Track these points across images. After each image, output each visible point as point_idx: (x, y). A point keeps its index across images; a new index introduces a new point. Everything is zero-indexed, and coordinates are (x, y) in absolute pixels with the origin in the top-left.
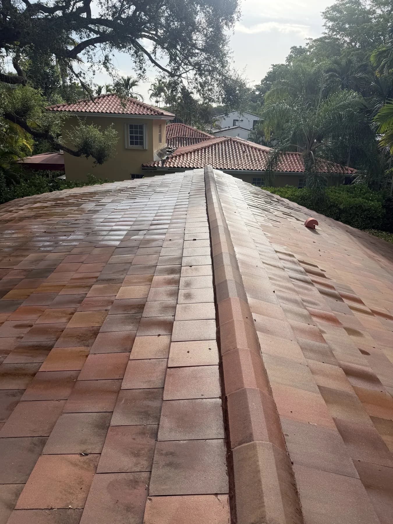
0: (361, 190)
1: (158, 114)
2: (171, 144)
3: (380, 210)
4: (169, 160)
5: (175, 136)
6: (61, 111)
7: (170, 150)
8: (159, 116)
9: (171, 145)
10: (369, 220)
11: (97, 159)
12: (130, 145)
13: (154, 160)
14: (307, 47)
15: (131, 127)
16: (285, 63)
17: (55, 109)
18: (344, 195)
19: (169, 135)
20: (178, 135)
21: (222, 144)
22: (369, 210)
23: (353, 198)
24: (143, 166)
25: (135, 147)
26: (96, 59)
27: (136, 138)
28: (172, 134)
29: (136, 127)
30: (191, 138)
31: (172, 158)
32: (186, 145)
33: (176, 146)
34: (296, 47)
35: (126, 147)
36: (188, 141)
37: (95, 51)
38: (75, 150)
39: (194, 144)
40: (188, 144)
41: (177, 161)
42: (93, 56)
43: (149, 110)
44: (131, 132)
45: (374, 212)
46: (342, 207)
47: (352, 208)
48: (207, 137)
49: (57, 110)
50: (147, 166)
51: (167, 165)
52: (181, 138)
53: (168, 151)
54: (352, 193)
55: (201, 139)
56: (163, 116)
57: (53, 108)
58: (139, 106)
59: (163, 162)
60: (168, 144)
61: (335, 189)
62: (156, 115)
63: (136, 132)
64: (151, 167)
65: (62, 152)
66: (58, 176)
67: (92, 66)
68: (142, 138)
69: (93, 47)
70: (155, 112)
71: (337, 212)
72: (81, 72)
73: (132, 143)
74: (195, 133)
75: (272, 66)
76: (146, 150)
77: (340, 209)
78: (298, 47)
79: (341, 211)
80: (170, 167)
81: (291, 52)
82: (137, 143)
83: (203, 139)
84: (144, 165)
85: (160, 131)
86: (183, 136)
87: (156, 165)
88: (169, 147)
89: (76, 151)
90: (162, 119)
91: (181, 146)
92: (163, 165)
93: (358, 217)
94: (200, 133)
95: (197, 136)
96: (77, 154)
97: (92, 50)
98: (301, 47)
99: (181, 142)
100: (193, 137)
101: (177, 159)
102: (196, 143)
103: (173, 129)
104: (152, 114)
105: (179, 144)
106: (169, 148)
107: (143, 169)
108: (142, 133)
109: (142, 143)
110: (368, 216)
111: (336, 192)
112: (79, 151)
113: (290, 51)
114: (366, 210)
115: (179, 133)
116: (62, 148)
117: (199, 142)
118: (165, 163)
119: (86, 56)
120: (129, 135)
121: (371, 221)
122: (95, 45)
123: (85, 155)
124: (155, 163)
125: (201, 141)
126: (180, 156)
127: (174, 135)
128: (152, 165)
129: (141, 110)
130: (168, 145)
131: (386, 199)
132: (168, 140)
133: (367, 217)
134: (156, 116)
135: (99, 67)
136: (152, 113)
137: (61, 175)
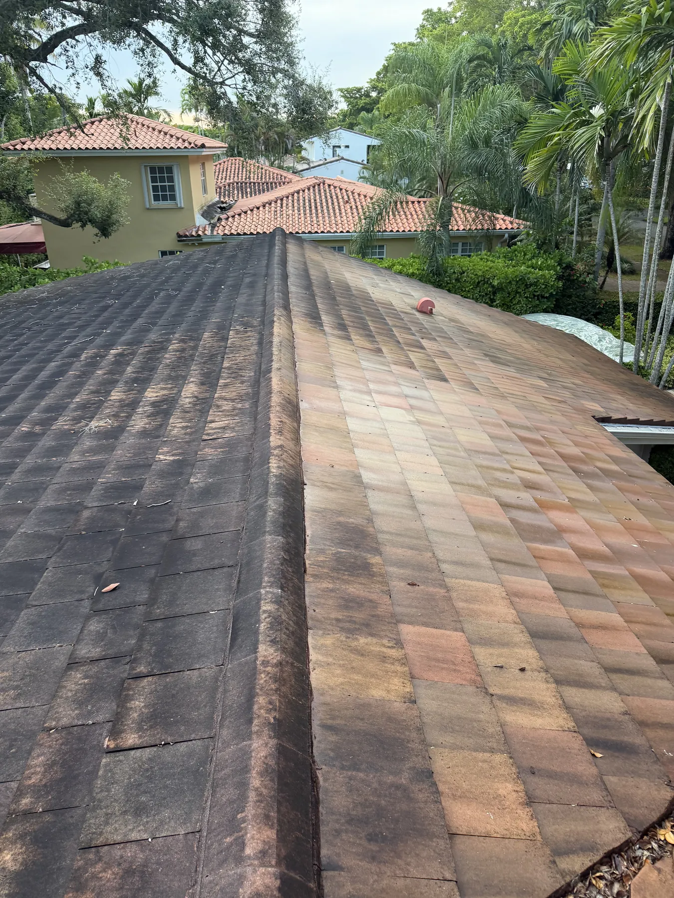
0: (525, 255)
1: (196, 145)
2: (225, 194)
3: (552, 283)
4: (223, 223)
5: (232, 181)
6: (30, 149)
7: (225, 205)
8: (199, 150)
9: (224, 197)
10: (538, 299)
11: (100, 230)
12: (153, 202)
13: (197, 225)
14: (450, 9)
15: (153, 170)
16: (413, 39)
17: (18, 147)
18: (500, 263)
19: (222, 179)
20: (236, 178)
21: (309, 189)
22: (535, 284)
23: (514, 266)
24: (179, 236)
25: (162, 204)
26: (79, 63)
27: (163, 188)
28: (226, 177)
29: (161, 170)
30: (259, 183)
31: (227, 219)
32: (251, 196)
33: (233, 197)
34: (431, 11)
35: (148, 206)
36: (255, 187)
37: (77, 49)
38: (62, 216)
39: (264, 192)
40: (254, 193)
41: (235, 223)
42: (75, 57)
43: (180, 140)
44: (154, 180)
45: (543, 287)
46: (496, 283)
47: (510, 282)
48: (287, 179)
49: (22, 149)
50: (186, 236)
51: (220, 232)
52: (241, 183)
53: (220, 208)
54: (512, 260)
55: (275, 183)
56: (204, 150)
57: (14, 146)
58: (162, 133)
59: (213, 226)
60: (220, 195)
61: (486, 255)
62: (192, 147)
63: (162, 180)
64: (193, 236)
65: (37, 220)
66: (35, 263)
67: (73, 74)
68: (172, 188)
69: (74, 42)
70: (190, 143)
71: (490, 292)
72: (55, 86)
73: (156, 198)
74: (266, 174)
75: (393, 47)
76: (181, 208)
77: (493, 287)
78: (435, 10)
79: (496, 290)
80: (225, 234)
81: (424, 20)
82: (165, 198)
83: (280, 183)
84: (181, 233)
85: (204, 174)
86: (246, 179)
87: (200, 233)
88: (222, 199)
89: (63, 218)
90: (204, 154)
91: (243, 198)
92: (212, 231)
93: (520, 296)
94: (273, 173)
95: (270, 179)
96: (65, 224)
97: (72, 47)
98: (440, 9)
99: (242, 190)
100: (264, 180)
101: (236, 219)
102: (268, 190)
103: (227, 169)
104: (185, 148)
105: (238, 195)
106: (223, 203)
107: (179, 241)
108: (171, 179)
109: (173, 198)
110: (536, 294)
111: (488, 260)
112: (69, 218)
113: (423, 17)
114: (531, 285)
115: (238, 174)
116: (39, 214)
117: (272, 189)
118: (216, 228)
119: (64, 58)
120: (151, 184)
121: (540, 302)
122: (77, 37)
123: (80, 224)
124: (198, 230)
125: (276, 187)
126: (240, 215)
127: (230, 179)
128: (194, 233)
129: (167, 141)
130: (220, 197)
131: (564, 265)
132: (220, 188)
133: (534, 296)
134: (192, 150)
135: (86, 76)
136: (186, 144)
137: (40, 262)
